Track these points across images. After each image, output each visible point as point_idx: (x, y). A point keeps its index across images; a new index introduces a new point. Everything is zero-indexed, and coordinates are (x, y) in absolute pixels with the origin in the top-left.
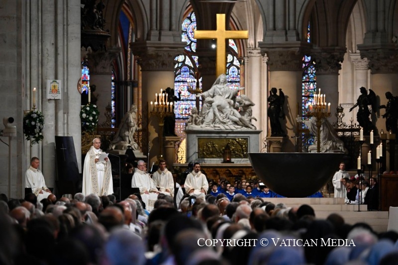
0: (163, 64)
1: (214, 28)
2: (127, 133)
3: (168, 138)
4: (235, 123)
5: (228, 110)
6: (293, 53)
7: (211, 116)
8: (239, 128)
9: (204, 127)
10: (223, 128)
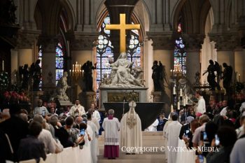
0: (85, 46)
2: (61, 90)
3: (88, 93)
4: (132, 83)
5: (127, 75)
6: (168, 39)
7: (116, 79)
8: (134, 86)
9: (111, 86)
10: (123, 86)
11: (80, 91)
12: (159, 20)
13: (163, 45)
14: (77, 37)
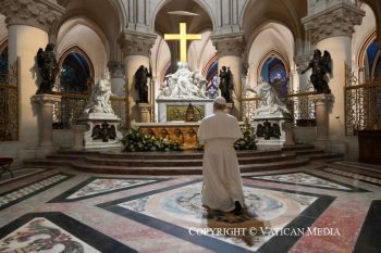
0: (139, 50)
1: (178, 32)
3: (141, 105)
4: (195, 94)
5: (189, 85)
7: (176, 90)
8: (198, 98)
9: (171, 98)
10: (185, 97)
11: (133, 104)
12: (226, 21)
13: (230, 50)
14: (128, 37)
